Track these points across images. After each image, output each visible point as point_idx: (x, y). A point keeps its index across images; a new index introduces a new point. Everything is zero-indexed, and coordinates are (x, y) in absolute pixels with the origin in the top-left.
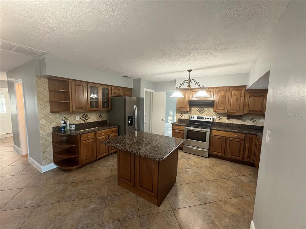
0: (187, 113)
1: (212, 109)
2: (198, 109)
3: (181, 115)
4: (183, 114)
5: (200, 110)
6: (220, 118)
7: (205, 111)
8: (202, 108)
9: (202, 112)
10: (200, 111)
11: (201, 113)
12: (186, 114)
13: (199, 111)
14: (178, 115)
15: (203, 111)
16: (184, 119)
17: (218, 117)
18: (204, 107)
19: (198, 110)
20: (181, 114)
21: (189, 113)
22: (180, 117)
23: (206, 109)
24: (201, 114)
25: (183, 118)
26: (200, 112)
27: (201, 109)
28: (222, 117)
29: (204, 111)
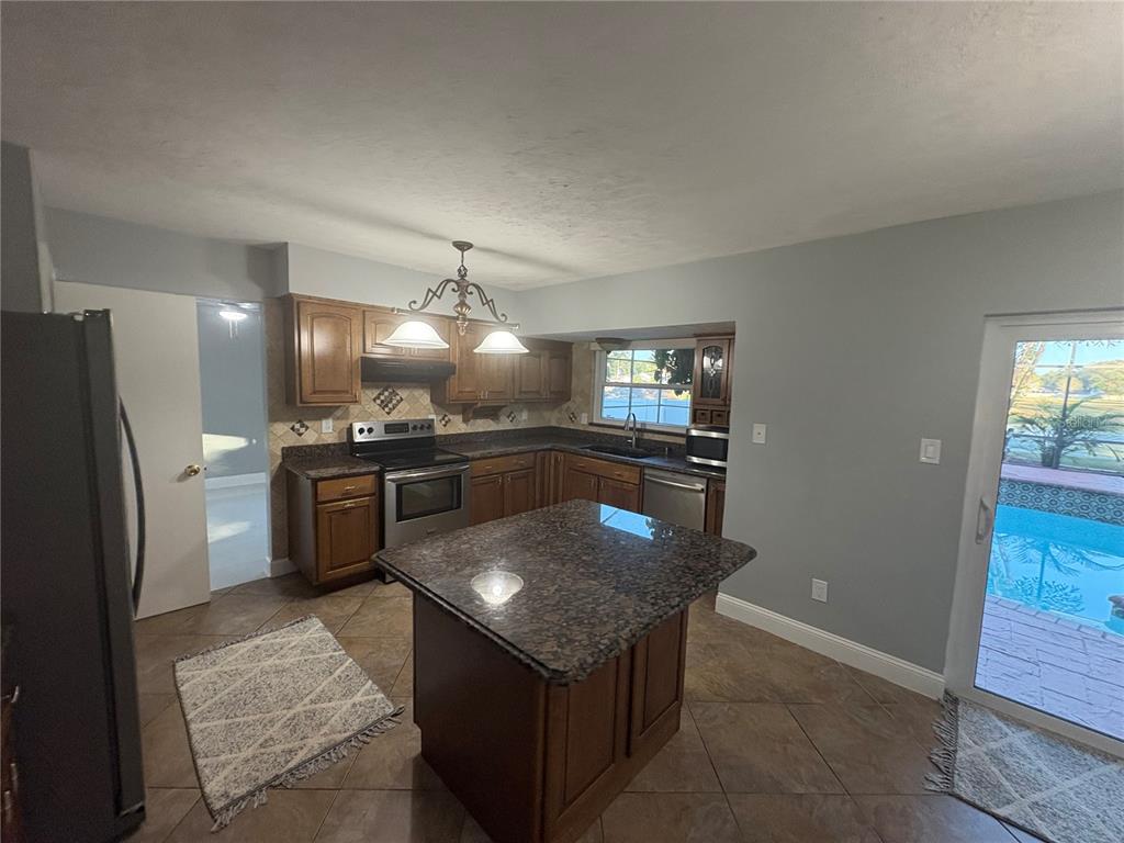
0: (326, 417)
1: (421, 391)
2: (376, 392)
3: (297, 426)
4: (306, 423)
5: (382, 398)
6: (446, 419)
7: (402, 399)
8: (390, 390)
9: (390, 406)
10: (382, 402)
11: (387, 409)
12: (324, 422)
13: (378, 401)
14: (282, 428)
15: (394, 402)
16: (317, 446)
17: (440, 418)
18: (397, 384)
19: (374, 400)
20: (300, 421)
21: (339, 413)
22: (292, 440)
23: (403, 393)
24: (388, 413)
25: (310, 443)
26: (384, 405)
27: (386, 393)
28: (451, 417)
29: (399, 402)
